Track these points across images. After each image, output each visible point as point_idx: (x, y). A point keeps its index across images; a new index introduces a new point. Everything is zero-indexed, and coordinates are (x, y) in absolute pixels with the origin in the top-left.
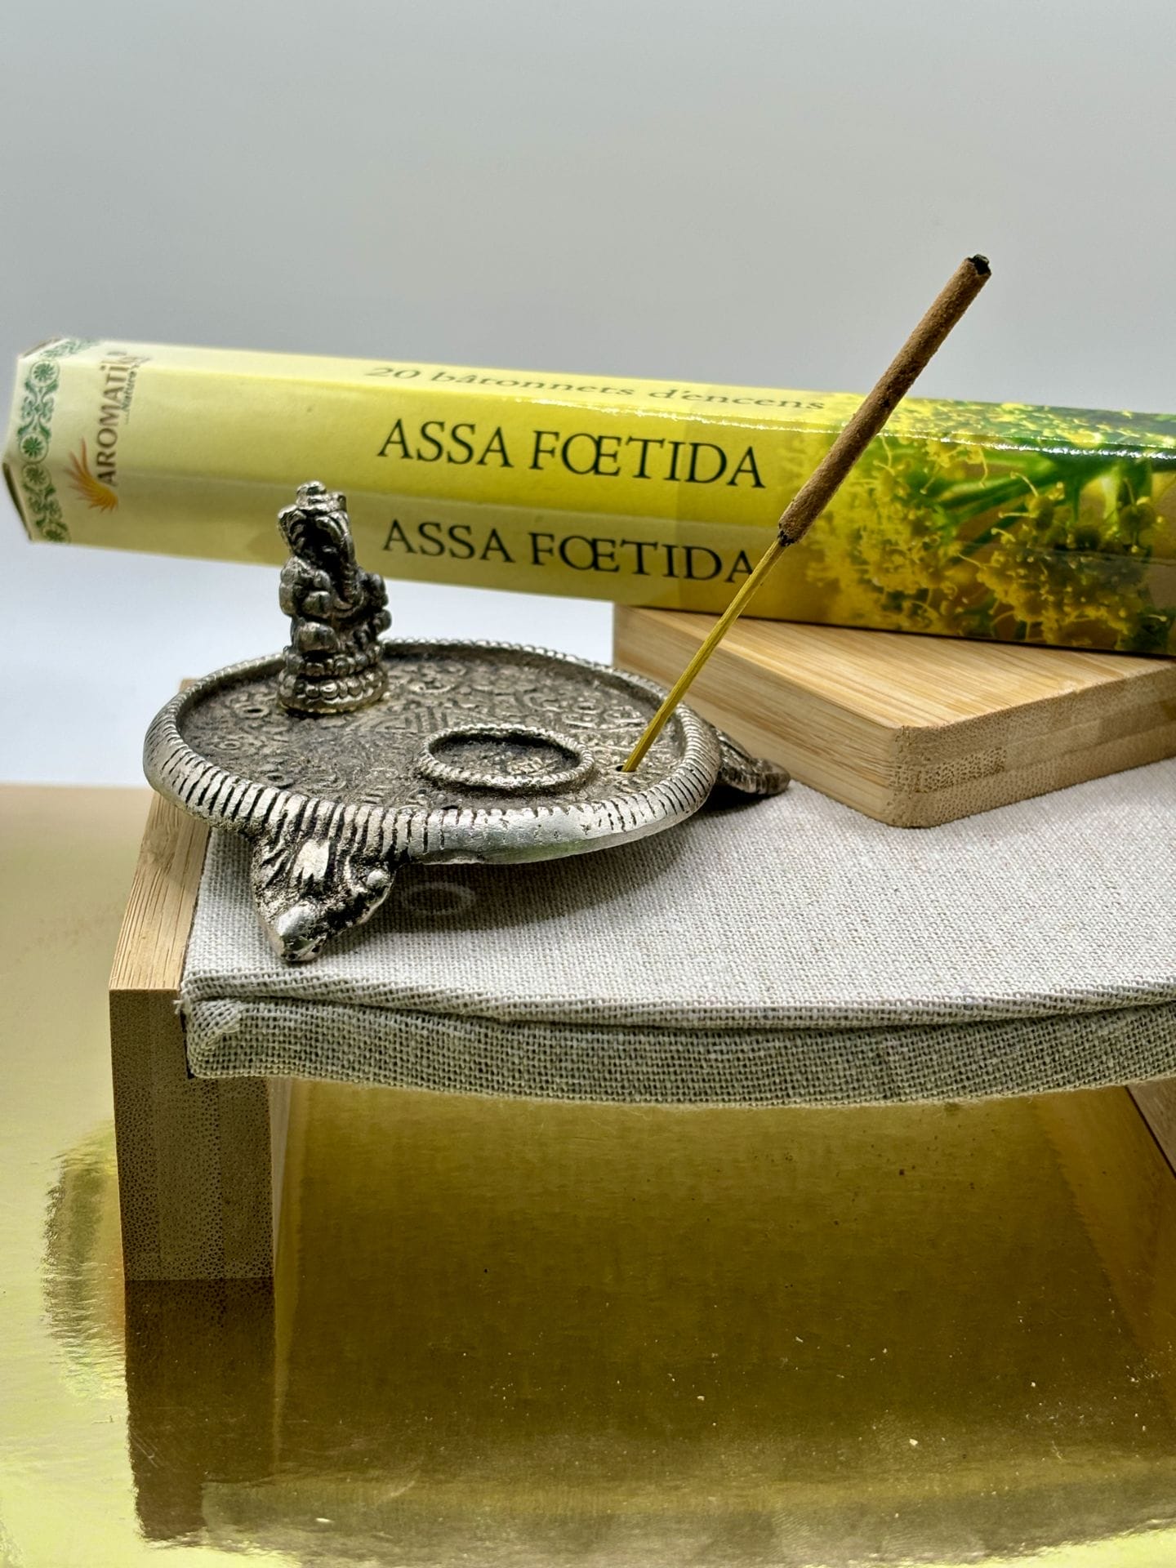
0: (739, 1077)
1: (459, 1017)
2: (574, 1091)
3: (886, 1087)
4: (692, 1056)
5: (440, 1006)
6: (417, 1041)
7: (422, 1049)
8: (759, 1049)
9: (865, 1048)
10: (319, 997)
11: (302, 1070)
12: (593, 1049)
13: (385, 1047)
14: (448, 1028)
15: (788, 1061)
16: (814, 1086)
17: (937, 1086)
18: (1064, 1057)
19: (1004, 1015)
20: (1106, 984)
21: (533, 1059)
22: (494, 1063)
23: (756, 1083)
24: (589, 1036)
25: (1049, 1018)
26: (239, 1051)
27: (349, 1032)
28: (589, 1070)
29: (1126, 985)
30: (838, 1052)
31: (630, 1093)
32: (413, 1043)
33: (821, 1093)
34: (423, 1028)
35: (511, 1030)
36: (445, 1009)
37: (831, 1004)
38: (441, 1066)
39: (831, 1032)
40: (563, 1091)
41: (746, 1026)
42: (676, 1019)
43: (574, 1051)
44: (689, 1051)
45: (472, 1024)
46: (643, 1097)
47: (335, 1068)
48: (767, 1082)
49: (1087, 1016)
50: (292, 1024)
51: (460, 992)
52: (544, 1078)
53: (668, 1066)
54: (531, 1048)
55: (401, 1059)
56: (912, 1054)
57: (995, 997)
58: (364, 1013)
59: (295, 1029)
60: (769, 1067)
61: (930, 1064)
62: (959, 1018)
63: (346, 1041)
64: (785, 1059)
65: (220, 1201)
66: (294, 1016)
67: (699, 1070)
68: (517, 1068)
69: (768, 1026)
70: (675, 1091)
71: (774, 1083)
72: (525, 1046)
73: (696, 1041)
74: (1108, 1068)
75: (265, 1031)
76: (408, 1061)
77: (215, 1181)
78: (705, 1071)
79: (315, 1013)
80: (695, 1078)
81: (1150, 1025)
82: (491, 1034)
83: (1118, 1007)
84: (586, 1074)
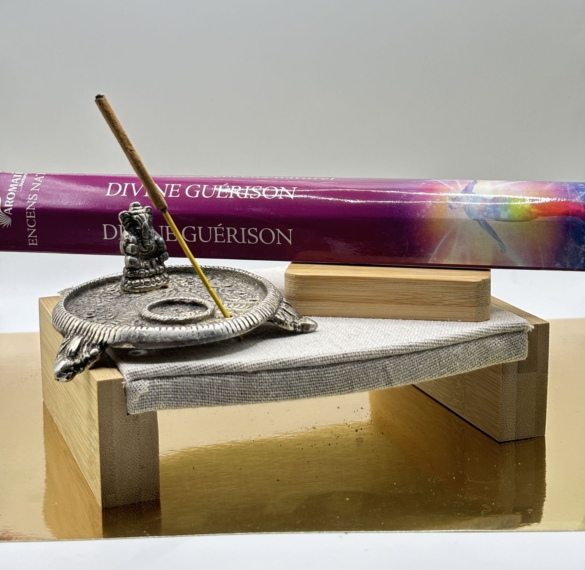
0: (336, 382)
1: (232, 374)
2: (277, 397)
3: (386, 380)
5: (225, 370)
6: (217, 386)
7: (219, 389)
8: (342, 370)
9: (378, 366)
10: (177, 374)
11: (171, 405)
12: (283, 378)
13: (204, 390)
14: (229, 378)
15: (353, 374)
16: (362, 383)
17: (403, 378)
18: (443, 363)
19: (423, 348)
20: (453, 334)
21: (262, 386)
22: (247, 389)
23: (342, 384)
24: (282, 373)
25: (436, 348)
26: (147, 401)
27: (190, 386)
28: (282, 387)
29: (459, 334)
30: (369, 368)
31: (298, 395)
32: (215, 387)
33: (364, 385)
34: (219, 380)
35: (252, 375)
36: (227, 370)
37: (365, 350)
38: (227, 394)
39: (367, 361)
40: (273, 397)
41: (337, 362)
42: (313, 362)
43: (277, 380)
44: (318, 374)
45: (237, 375)
47: (185, 402)
48: (346, 383)
49: (448, 346)
50: (168, 386)
51: (232, 363)
52: (266, 393)
53: (311, 381)
54: (261, 381)
55: (211, 394)
56: (394, 366)
57: (419, 342)
58: (195, 377)
59: (169, 388)
60: (346, 377)
61: (400, 370)
62: (408, 351)
63: (189, 390)
64: (351, 373)
65: (139, 467)
66: (168, 383)
67: (322, 381)
68: (256, 390)
69: (345, 361)
70: (314, 391)
71: (348, 383)
72: (258, 381)
73: (320, 370)
74: (457, 366)
75: (157, 390)
76: (213, 394)
77: (137, 459)
78: (324, 382)
79: (176, 381)
80: (321, 385)
81: (468, 349)
82: (245, 378)
83: (458, 342)
84: (281, 389)
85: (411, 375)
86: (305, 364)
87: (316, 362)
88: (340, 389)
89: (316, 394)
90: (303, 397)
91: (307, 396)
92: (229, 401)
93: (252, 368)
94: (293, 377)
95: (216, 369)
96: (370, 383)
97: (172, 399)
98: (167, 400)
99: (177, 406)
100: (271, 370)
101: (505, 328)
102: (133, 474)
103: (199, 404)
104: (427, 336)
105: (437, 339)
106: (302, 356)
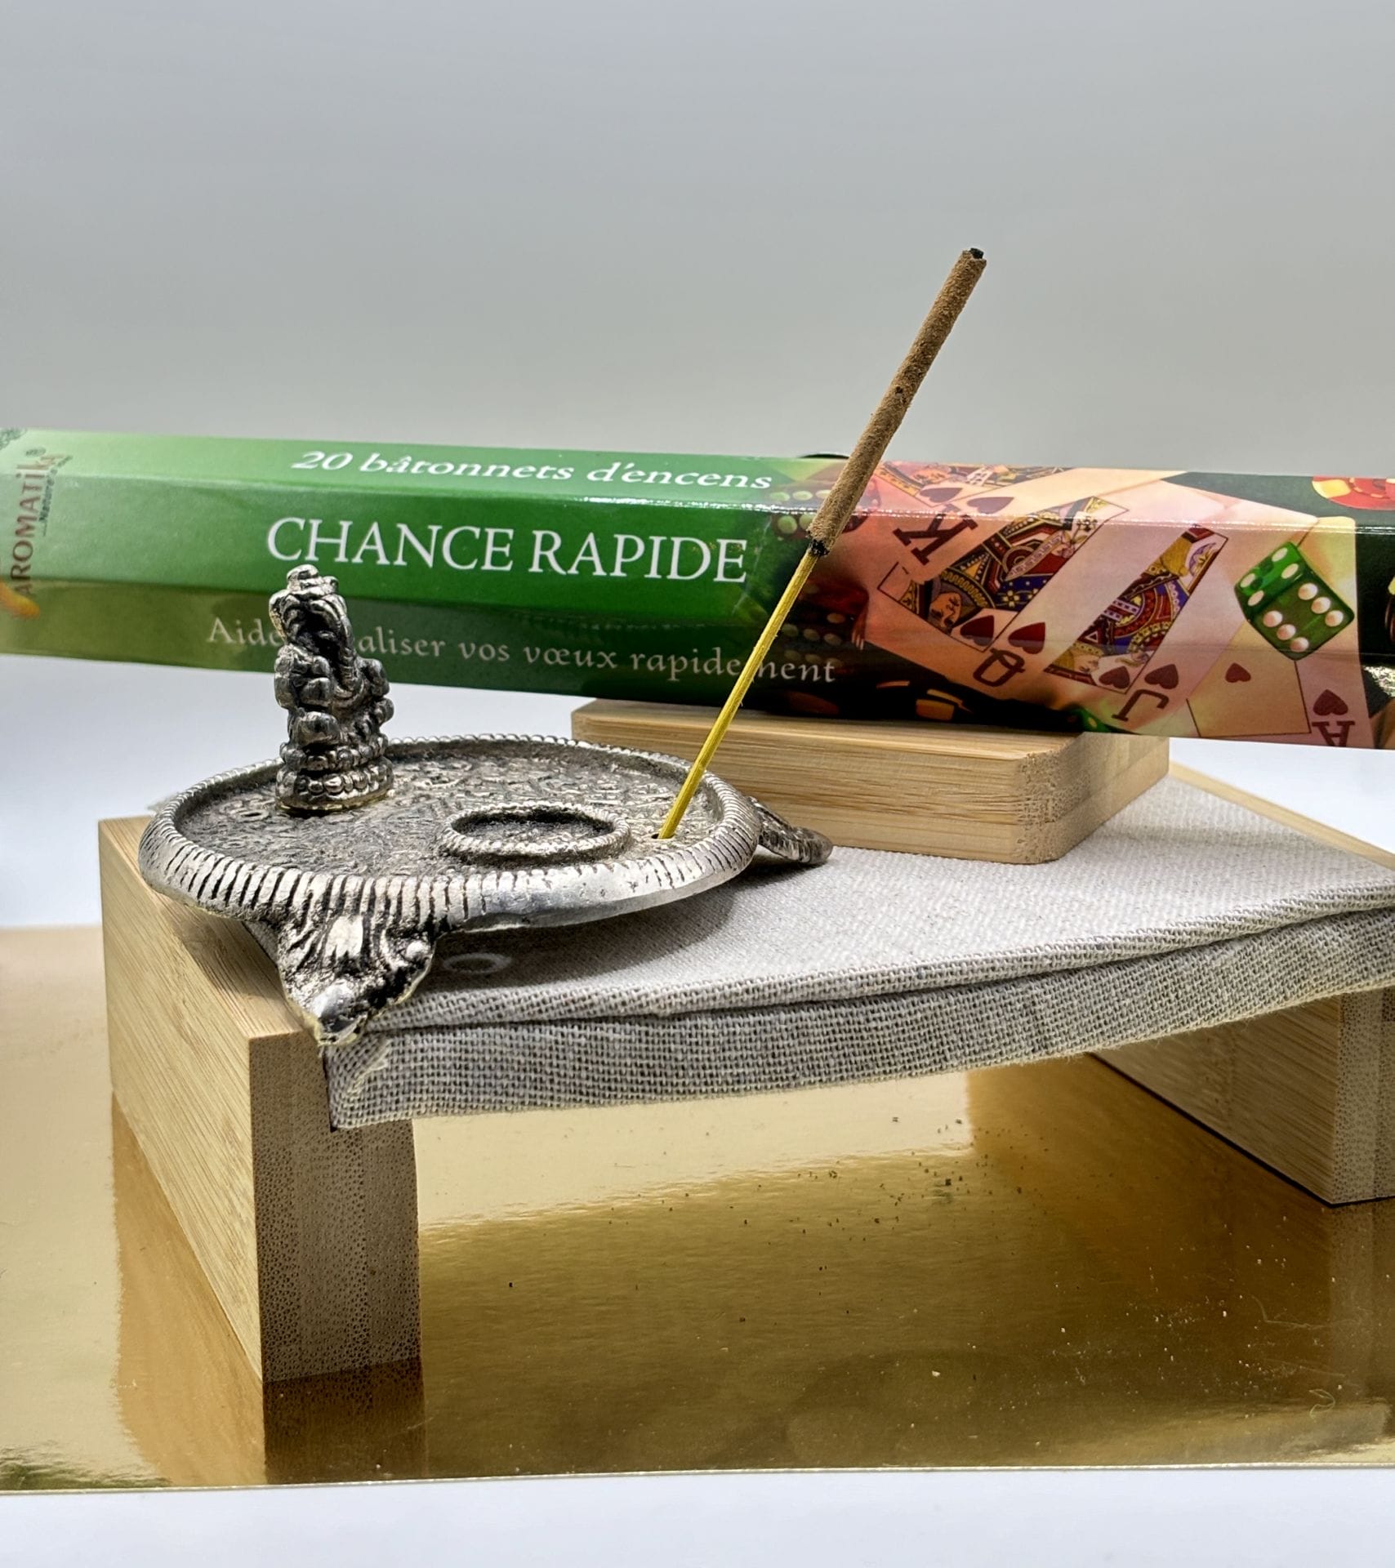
0: (898, 1044)
1: (615, 1019)
2: (739, 1082)
3: (1034, 1039)
4: (852, 1027)
5: (597, 1009)
6: (574, 1052)
7: (580, 1060)
8: (915, 1012)
9: (1013, 999)
10: (468, 1020)
11: (451, 1104)
12: (755, 1032)
13: (541, 1063)
14: (607, 1031)
15: (943, 1022)
16: (968, 1046)
17: (1079, 1034)
18: (1186, 993)
19: (1132, 952)
20: (1213, 915)
21: (697, 1052)
22: (657, 1062)
23: (914, 1049)
24: (751, 1019)
25: (1169, 953)
26: (385, 1093)
27: (501, 1053)
28: (752, 1056)
29: (1230, 915)
30: (988, 1006)
31: (794, 1077)
32: (571, 1055)
33: (975, 1052)
34: (580, 1036)
35: (672, 1024)
36: (602, 1011)
37: (977, 957)
38: (601, 1076)
39: (981, 985)
40: (727, 1083)
41: (901, 989)
42: (835, 990)
43: (738, 1038)
44: (848, 1022)
45: (630, 1024)
46: (807, 1079)
47: (488, 1097)
48: (925, 1046)
49: (1200, 948)
50: (441, 1054)
51: (616, 991)
52: (708, 1072)
53: (830, 1041)
54: (694, 1040)
55: (559, 1075)
56: (1055, 1001)
57: (1122, 936)
58: (516, 1030)
59: (444, 1059)
60: (926, 1030)
61: (1071, 1010)
62: (1093, 959)
63: (499, 1064)
64: (940, 1019)
65: (365, 1272)
66: (441, 1045)
67: (860, 1042)
68: (681, 1064)
69: (922, 986)
70: (838, 1068)
71: (932, 1047)
72: (688, 1040)
73: (855, 1010)
74: (1223, 1002)
75: (412, 1065)
76: (565, 1076)
77: (360, 1249)
78: (866, 1042)
79: (464, 1038)
80: (857, 1050)
81: (1254, 955)
82: (651, 1030)
83: (1226, 937)
84: (750, 1061)
85: (1100, 1026)
86: (813, 994)
87: (845, 988)
88: (909, 1061)
89: (845, 1074)
90: (810, 1083)
91: (821, 1081)
92: (607, 1093)
93: (670, 1004)
94: (780, 1030)
95: (572, 1007)
96: (991, 1045)
97: (453, 1088)
98: (438, 1091)
99: (467, 1107)
100: (722, 1010)
101: (1353, 901)
102: (348, 1290)
103: (527, 1100)
104: (1144, 919)
105: (1170, 927)
106: (806, 972)
